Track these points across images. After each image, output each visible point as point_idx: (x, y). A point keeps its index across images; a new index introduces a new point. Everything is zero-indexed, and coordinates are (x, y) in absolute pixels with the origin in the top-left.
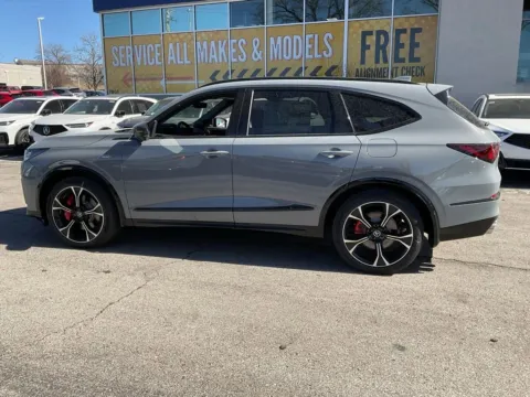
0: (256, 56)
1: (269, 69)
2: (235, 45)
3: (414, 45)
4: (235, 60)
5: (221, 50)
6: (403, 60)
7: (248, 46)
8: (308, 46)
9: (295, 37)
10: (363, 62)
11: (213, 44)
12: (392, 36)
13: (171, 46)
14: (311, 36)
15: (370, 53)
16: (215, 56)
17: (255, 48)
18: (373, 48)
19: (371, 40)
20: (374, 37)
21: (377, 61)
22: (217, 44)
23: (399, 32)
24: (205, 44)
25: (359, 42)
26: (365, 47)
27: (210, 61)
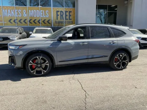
0: (25, 15)
1: (29, 19)
2: (17, 12)
3: (70, 16)
4: (18, 16)
5: (12, 13)
6: (67, 19)
7: (22, 12)
8: (41, 13)
9: (37, 11)
10: (57, 19)
11: (9, 11)
12: (64, 12)
14: (42, 11)
15: (59, 17)
16: (10, 14)
17: (24, 13)
18: (60, 15)
19: (59, 13)
20: (60, 13)
21: (61, 19)
22: (10, 11)
23: (66, 12)
24: (6, 10)
25: (56, 13)
26: (57, 15)
27: (8, 16)
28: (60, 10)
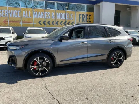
1: (57, 21)
2: (47, 14)
4: (47, 18)
5: (42, 15)
8: (67, 16)
9: (64, 14)
10: (79, 21)
11: (39, 13)
12: (85, 16)
13: (24, 12)
14: (68, 14)
15: (81, 19)
16: (40, 16)
17: (53, 15)
18: (81, 18)
19: (81, 16)
21: (82, 22)
22: (40, 13)
23: (87, 15)
24: (37, 12)
25: (79, 16)
26: (80, 18)
27: (38, 18)
28: (82, 14)
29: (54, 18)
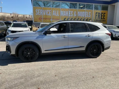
1: (78, 18)
2: (70, 13)
3: (104, 16)
4: (70, 16)
5: (67, 13)
6: (102, 19)
7: (73, 13)
8: (86, 14)
9: (83, 12)
10: (96, 18)
11: (65, 12)
12: (101, 14)
14: (87, 12)
16: (65, 15)
17: (75, 13)
18: (98, 16)
19: (97, 14)
20: (98, 14)
21: (98, 18)
23: (102, 13)
24: (63, 12)
25: (95, 14)
26: (96, 16)
28: (98, 12)
29: (76, 16)
